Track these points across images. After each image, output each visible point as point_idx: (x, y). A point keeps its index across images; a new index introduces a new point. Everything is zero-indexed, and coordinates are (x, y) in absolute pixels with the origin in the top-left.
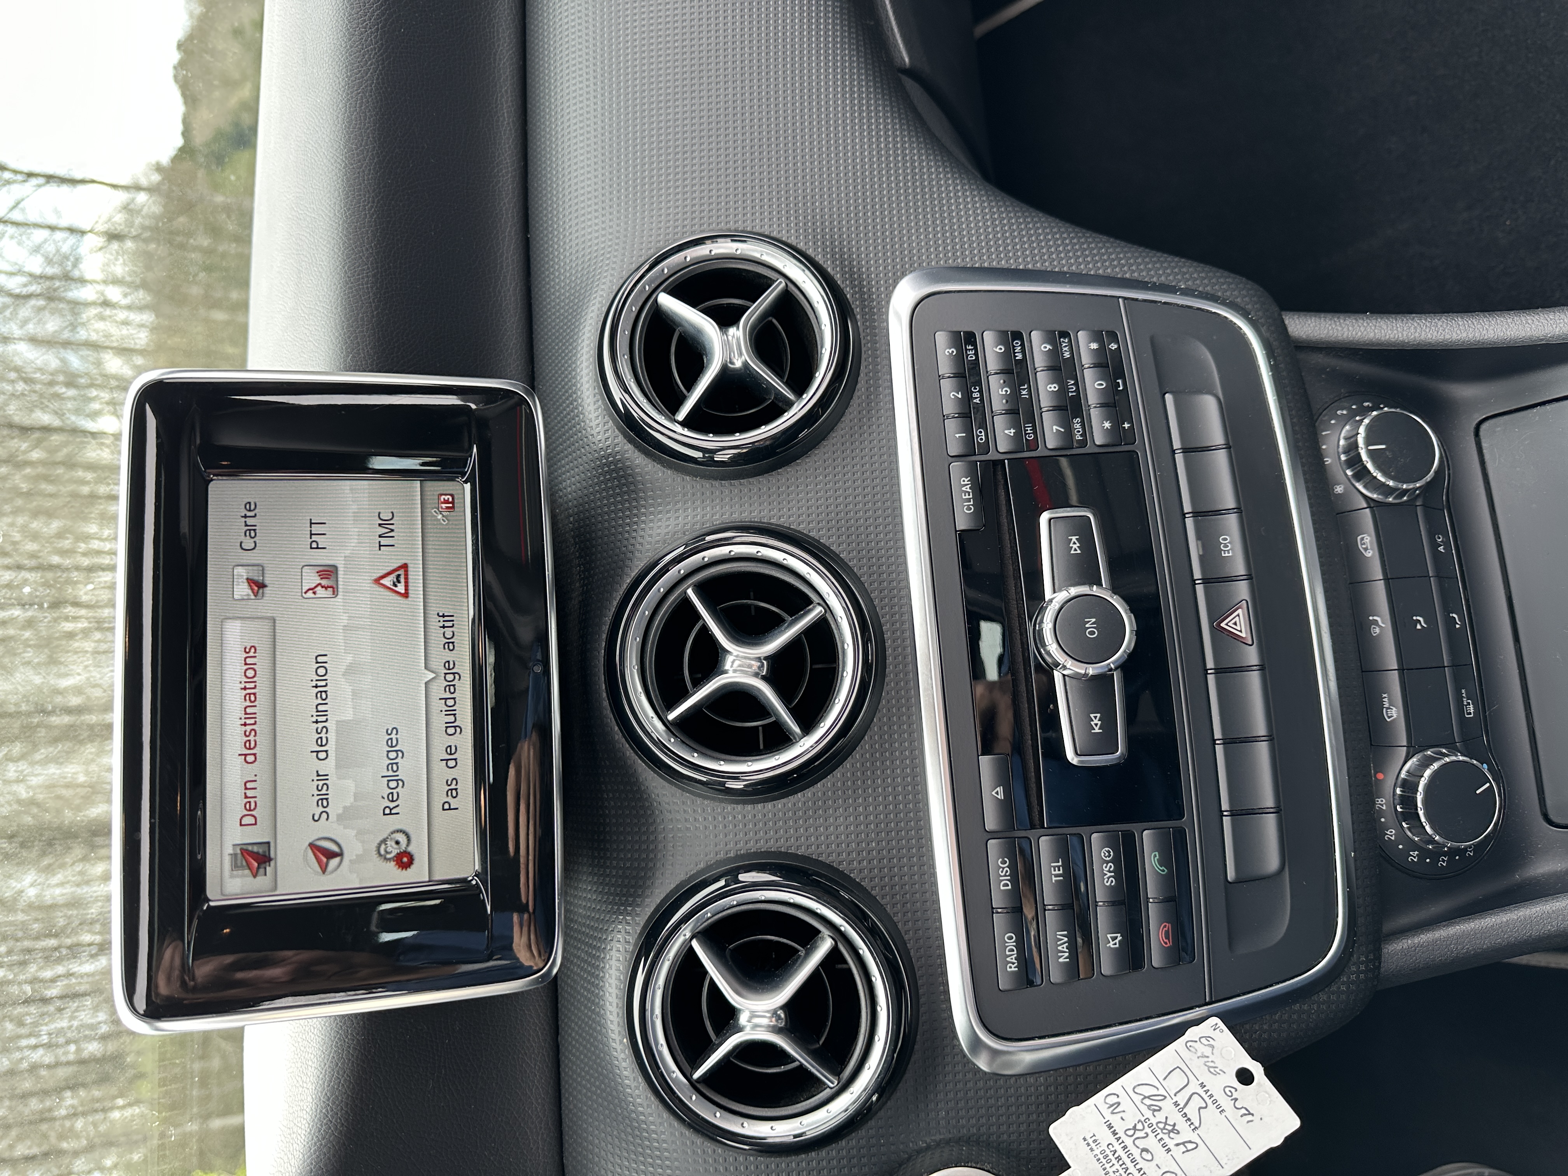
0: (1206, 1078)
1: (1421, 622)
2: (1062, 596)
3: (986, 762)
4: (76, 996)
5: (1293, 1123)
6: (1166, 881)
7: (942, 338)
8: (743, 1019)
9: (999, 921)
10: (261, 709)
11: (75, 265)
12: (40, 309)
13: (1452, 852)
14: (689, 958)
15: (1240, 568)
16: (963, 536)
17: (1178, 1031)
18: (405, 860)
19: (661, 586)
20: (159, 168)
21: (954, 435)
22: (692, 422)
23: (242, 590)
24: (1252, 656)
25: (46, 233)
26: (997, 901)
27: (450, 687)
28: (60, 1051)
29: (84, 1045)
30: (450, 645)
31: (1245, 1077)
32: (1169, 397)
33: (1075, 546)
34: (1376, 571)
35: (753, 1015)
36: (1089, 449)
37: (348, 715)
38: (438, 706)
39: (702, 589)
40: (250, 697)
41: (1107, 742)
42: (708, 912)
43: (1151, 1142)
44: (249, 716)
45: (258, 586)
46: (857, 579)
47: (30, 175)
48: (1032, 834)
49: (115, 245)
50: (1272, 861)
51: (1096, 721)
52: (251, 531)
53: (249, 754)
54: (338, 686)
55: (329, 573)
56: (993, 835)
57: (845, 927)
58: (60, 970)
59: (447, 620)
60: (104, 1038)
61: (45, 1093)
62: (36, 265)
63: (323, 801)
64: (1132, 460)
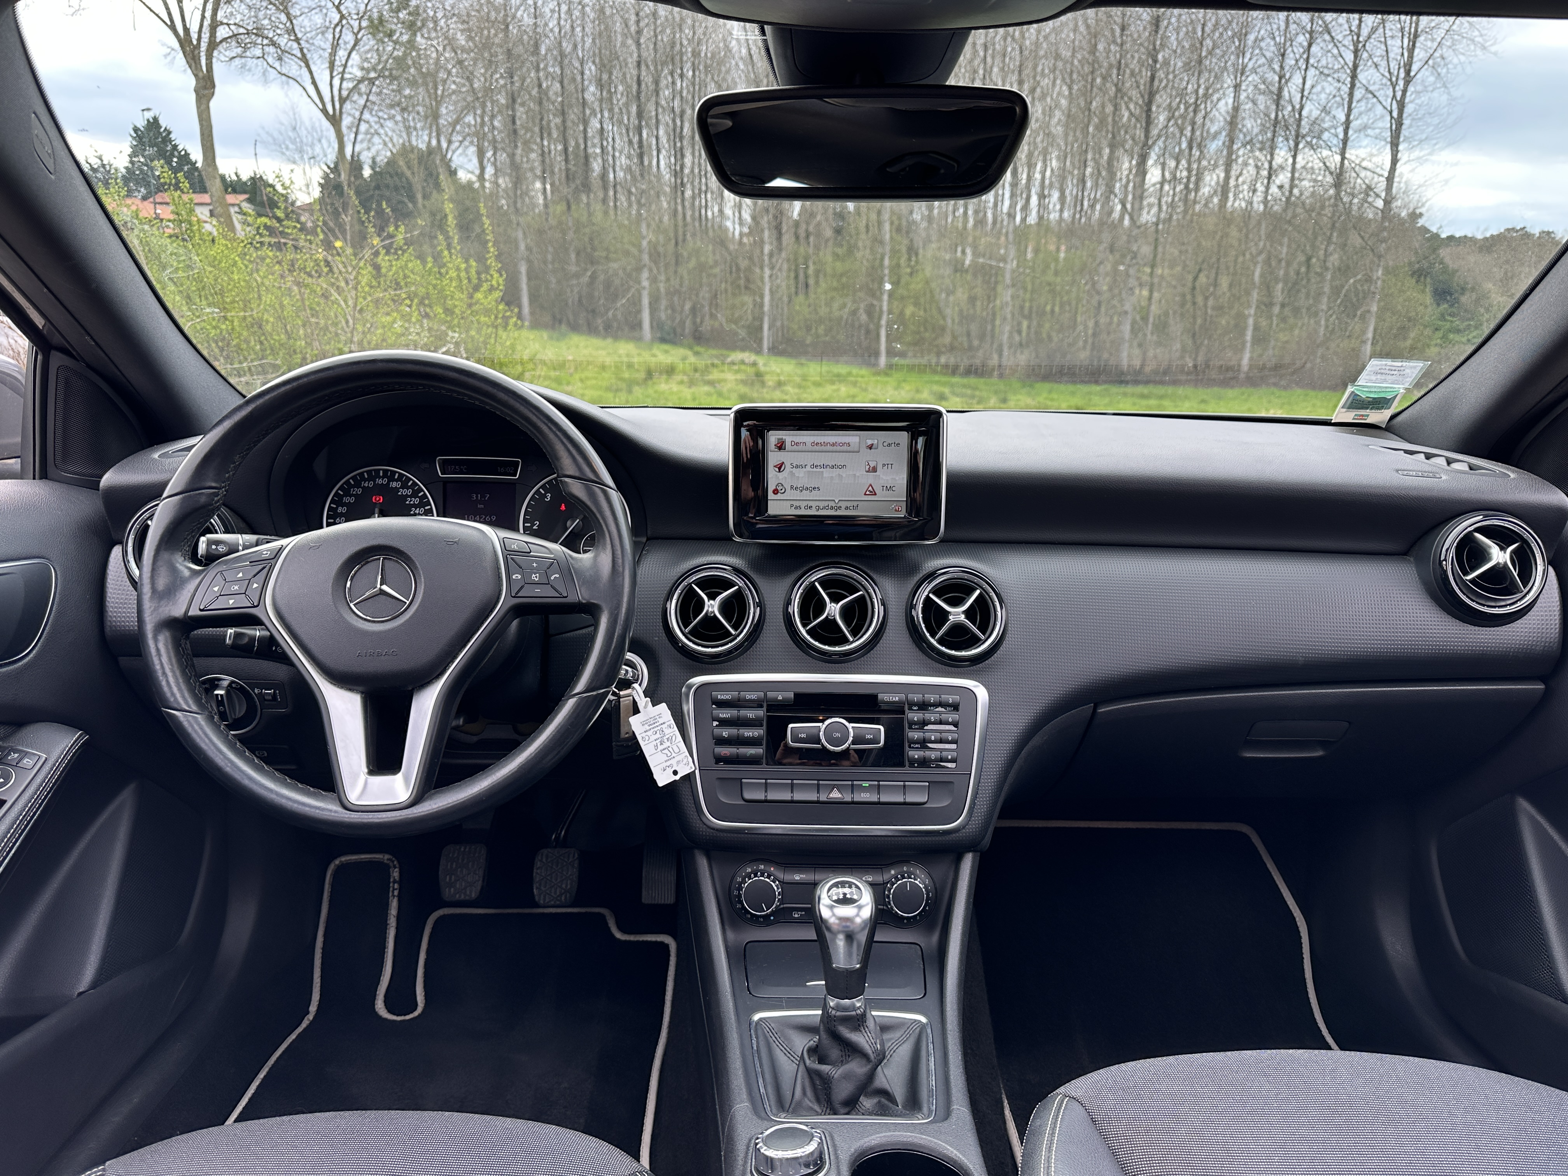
0: (677, 759)
2: (851, 730)
3: (791, 695)
4: (641, 156)
5: (660, 784)
6: (745, 756)
7: (957, 698)
8: (712, 602)
10: (829, 448)
11: (1310, 145)
12: (1267, 115)
13: (740, 896)
14: (731, 584)
15: (857, 799)
16: (876, 696)
17: (692, 756)
18: (776, 492)
19: (865, 582)
20: (1415, 216)
21: (916, 697)
22: (928, 599)
23: (869, 442)
24: (823, 798)
25: (1343, 118)
27: (832, 508)
28: (596, 141)
29: (600, 160)
30: (847, 508)
31: (675, 773)
32: (927, 784)
33: (868, 737)
35: (713, 606)
36: (907, 748)
37: (825, 475)
38: (824, 503)
39: (862, 596)
40: (833, 445)
41: (796, 739)
42: (748, 592)
43: (658, 735)
44: (826, 444)
45: (871, 447)
46: (863, 655)
47: (1401, 106)
48: (765, 709)
49: (1329, 179)
50: (747, 796)
51: (803, 736)
52: (889, 445)
53: (815, 444)
54: (836, 472)
55: (874, 470)
56: (765, 695)
57: (739, 639)
58: (664, 140)
59: (855, 508)
60: (604, 176)
61: (564, 130)
62: (1311, 110)
63: (797, 467)
64: (902, 765)
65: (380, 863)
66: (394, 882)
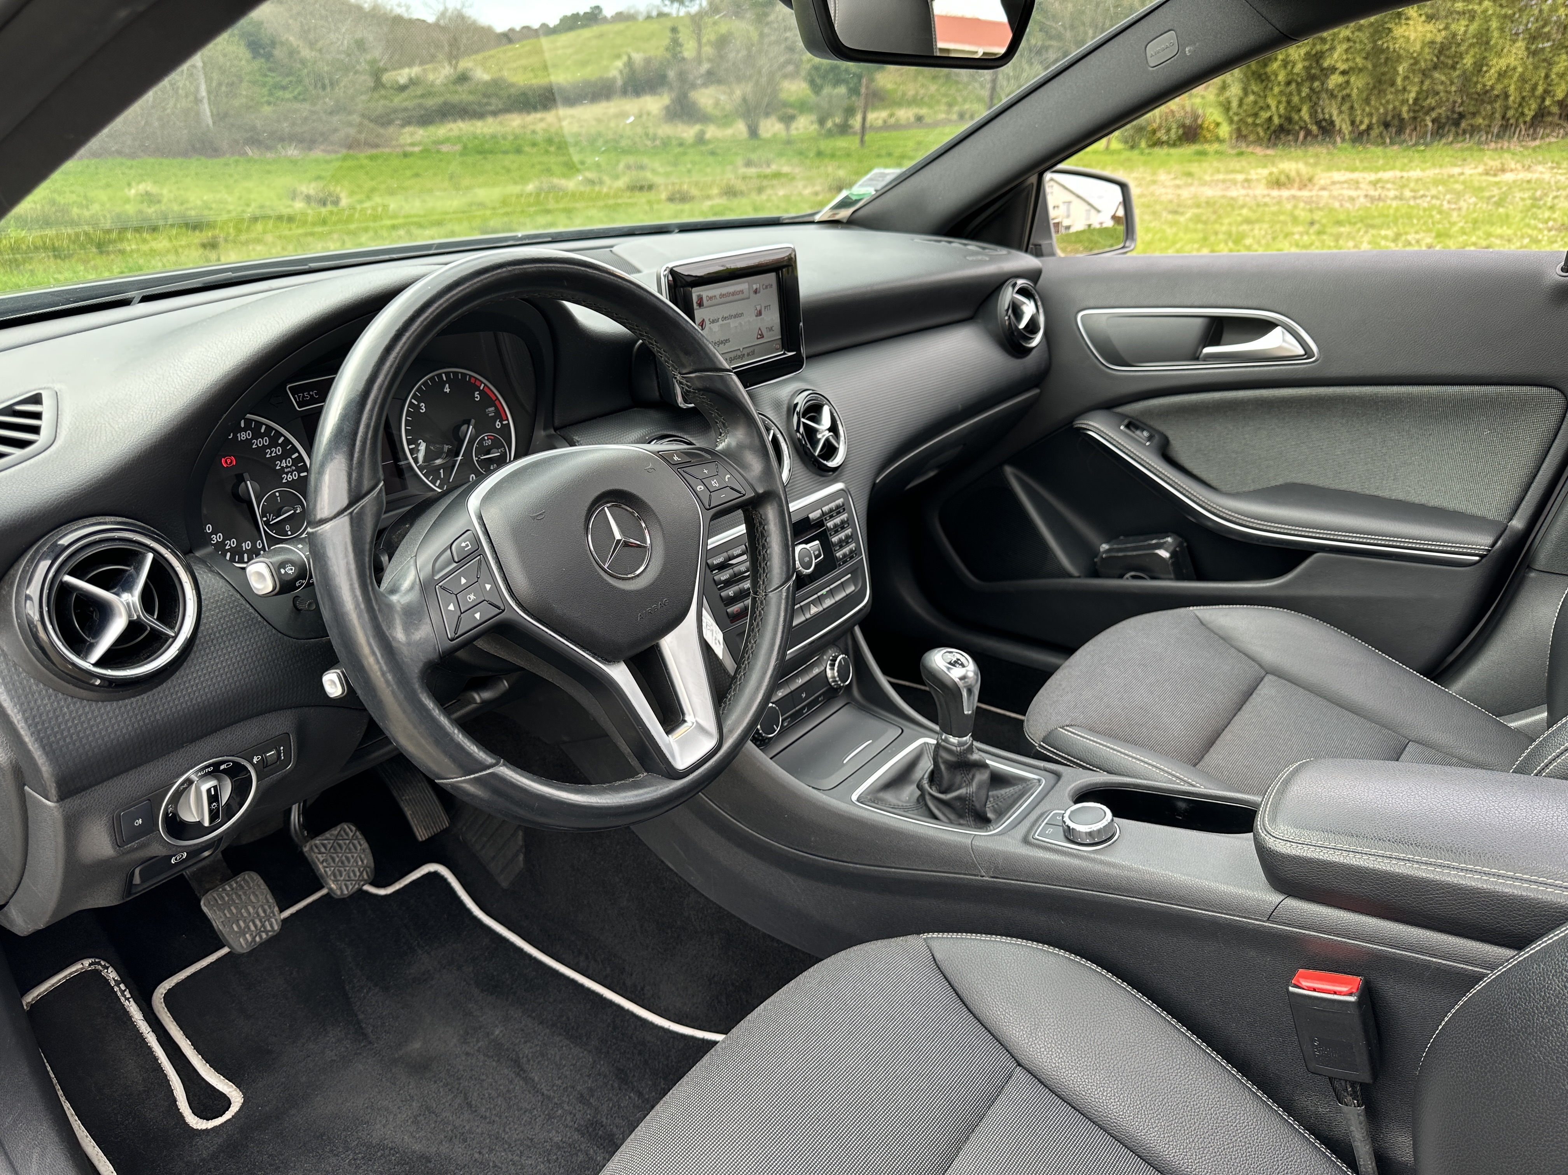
1: (804, 695)
2: (808, 550)
7: (842, 500)
9: (725, 554)
10: (731, 298)
15: (825, 606)
16: (808, 517)
21: (826, 509)
23: (755, 287)
26: (730, 552)
30: (748, 355)
32: (849, 576)
33: (815, 553)
34: (811, 676)
36: (834, 552)
37: (732, 326)
38: (735, 354)
40: (733, 294)
44: (729, 294)
45: (756, 292)
52: (766, 287)
53: (722, 296)
54: (738, 320)
55: (760, 313)
59: (753, 353)
63: (714, 321)
64: (835, 567)
65: (83, 976)
66: (118, 984)
